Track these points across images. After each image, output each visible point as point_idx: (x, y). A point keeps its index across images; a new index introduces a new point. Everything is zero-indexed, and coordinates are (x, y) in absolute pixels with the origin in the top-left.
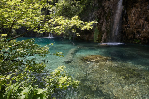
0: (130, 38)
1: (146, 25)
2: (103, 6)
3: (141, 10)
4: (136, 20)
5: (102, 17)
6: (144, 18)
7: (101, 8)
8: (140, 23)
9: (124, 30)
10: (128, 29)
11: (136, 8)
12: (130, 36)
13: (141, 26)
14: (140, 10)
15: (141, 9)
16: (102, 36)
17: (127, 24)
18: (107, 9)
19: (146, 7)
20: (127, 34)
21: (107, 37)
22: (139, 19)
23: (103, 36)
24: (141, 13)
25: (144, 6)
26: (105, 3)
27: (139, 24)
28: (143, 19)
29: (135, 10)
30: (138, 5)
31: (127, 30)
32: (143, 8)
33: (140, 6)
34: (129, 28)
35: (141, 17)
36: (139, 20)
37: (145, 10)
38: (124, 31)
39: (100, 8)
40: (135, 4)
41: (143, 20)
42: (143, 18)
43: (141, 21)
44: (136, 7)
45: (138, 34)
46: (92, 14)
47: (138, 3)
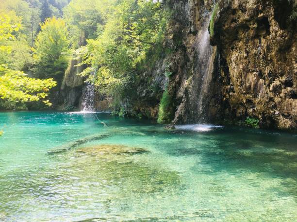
0: (239, 115)
1: (261, 85)
2: (184, 47)
3: (247, 54)
4: (241, 76)
5: (179, 69)
6: (257, 71)
7: (180, 51)
8: (249, 82)
9: (225, 96)
10: (231, 94)
11: (239, 51)
12: (239, 111)
13: (252, 89)
14: (245, 55)
15: (247, 52)
16: (175, 110)
17: (229, 84)
18: (192, 51)
19: (256, 50)
20: (232, 106)
21: (185, 113)
22: (247, 72)
23: (177, 110)
24: (249, 62)
25: (252, 46)
26: (188, 40)
27: (248, 85)
28: (254, 73)
29: (237, 55)
30: (241, 44)
31: (230, 96)
32: (250, 50)
33: (245, 47)
34: (234, 92)
35: (250, 70)
36: (246, 75)
37: (255, 54)
38: (224, 99)
39: (177, 50)
40: (237, 43)
41: (255, 75)
42: (254, 71)
43: (252, 78)
44: (238, 49)
45: (251, 106)
46: (162, 63)
47: (240, 40)
